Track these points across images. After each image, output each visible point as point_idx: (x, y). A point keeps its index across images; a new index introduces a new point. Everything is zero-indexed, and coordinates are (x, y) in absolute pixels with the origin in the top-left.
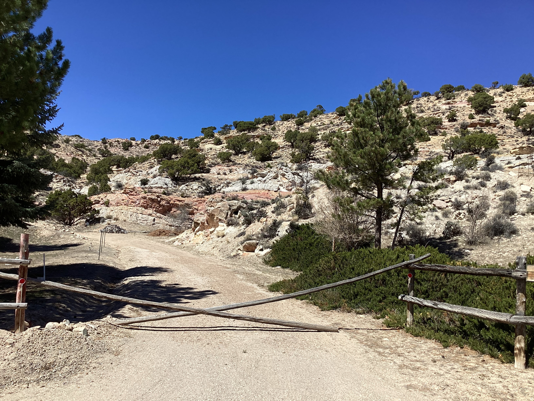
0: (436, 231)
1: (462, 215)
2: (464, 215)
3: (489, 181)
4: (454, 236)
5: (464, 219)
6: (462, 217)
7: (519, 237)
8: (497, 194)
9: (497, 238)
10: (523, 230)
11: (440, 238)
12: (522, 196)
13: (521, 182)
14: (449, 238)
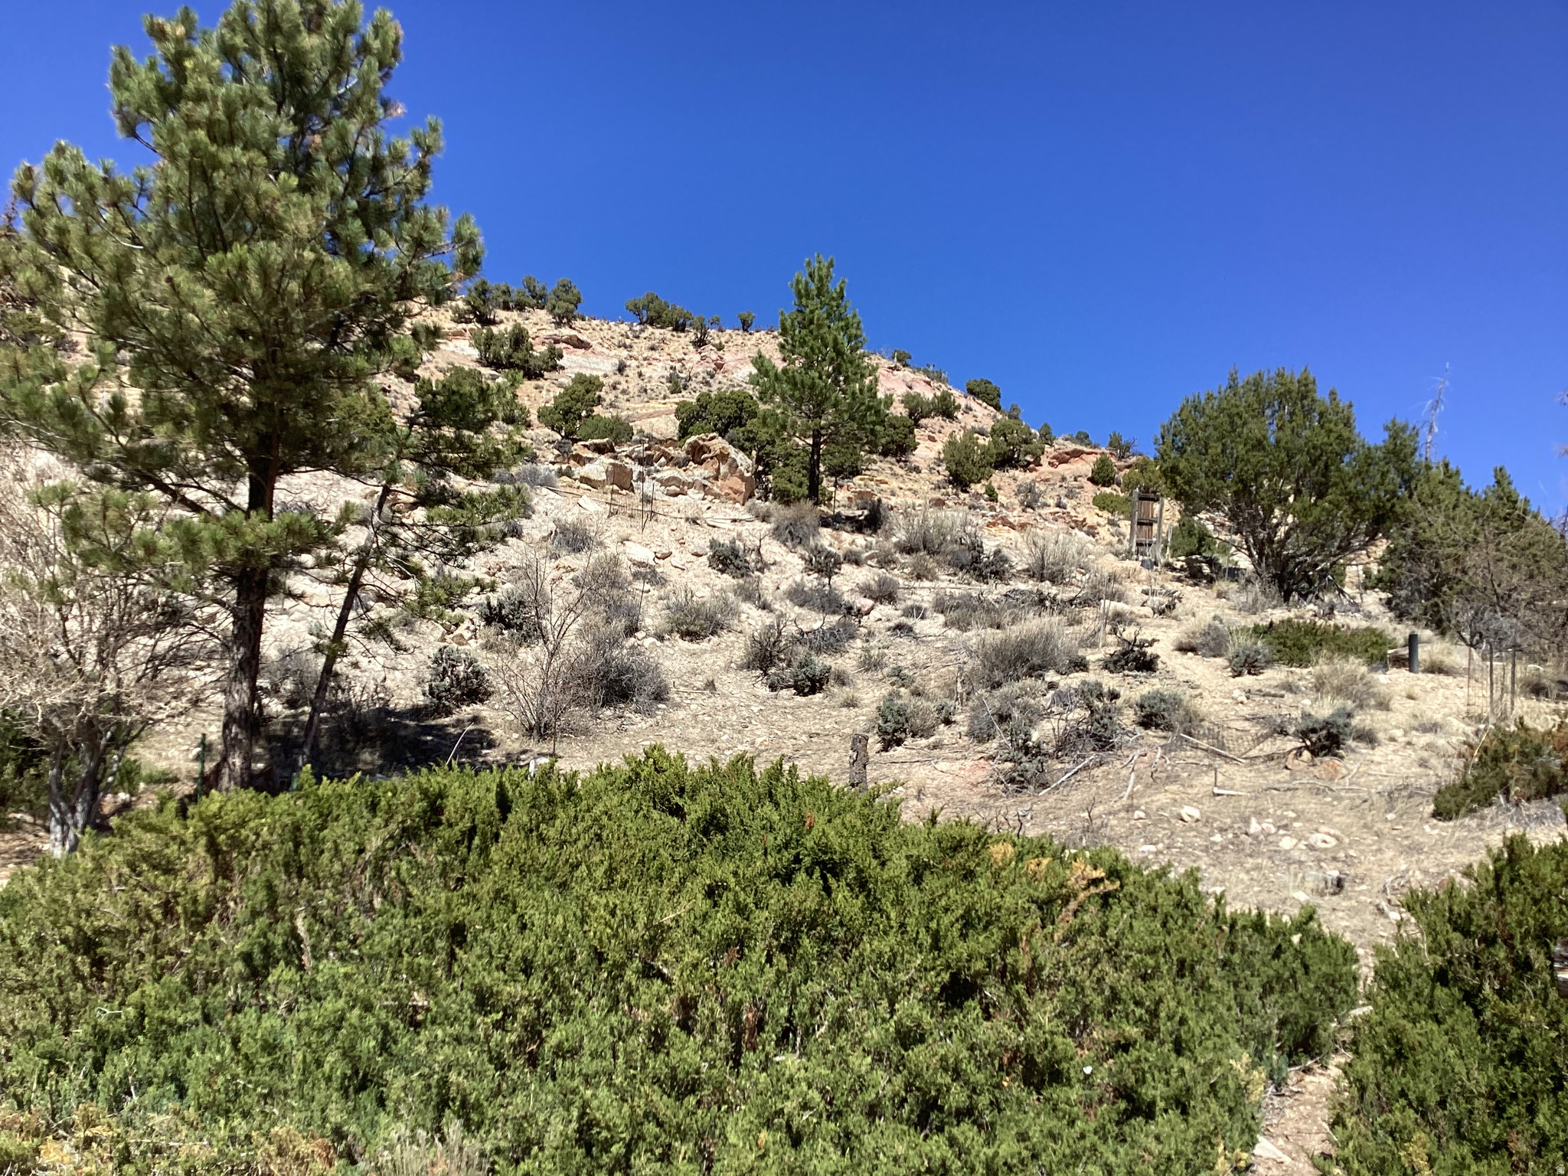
0: (388, 683)
1: (463, 626)
2: (472, 627)
3: (529, 517)
4: (460, 701)
5: (472, 642)
6: (467, 635)
7: (681, 714)
8: (562, 562)
9: (608, 713)
10: (682, 689)
11: (416, 712)
12: (636, 576)
13: (624, 535)
14: (449, 713)
